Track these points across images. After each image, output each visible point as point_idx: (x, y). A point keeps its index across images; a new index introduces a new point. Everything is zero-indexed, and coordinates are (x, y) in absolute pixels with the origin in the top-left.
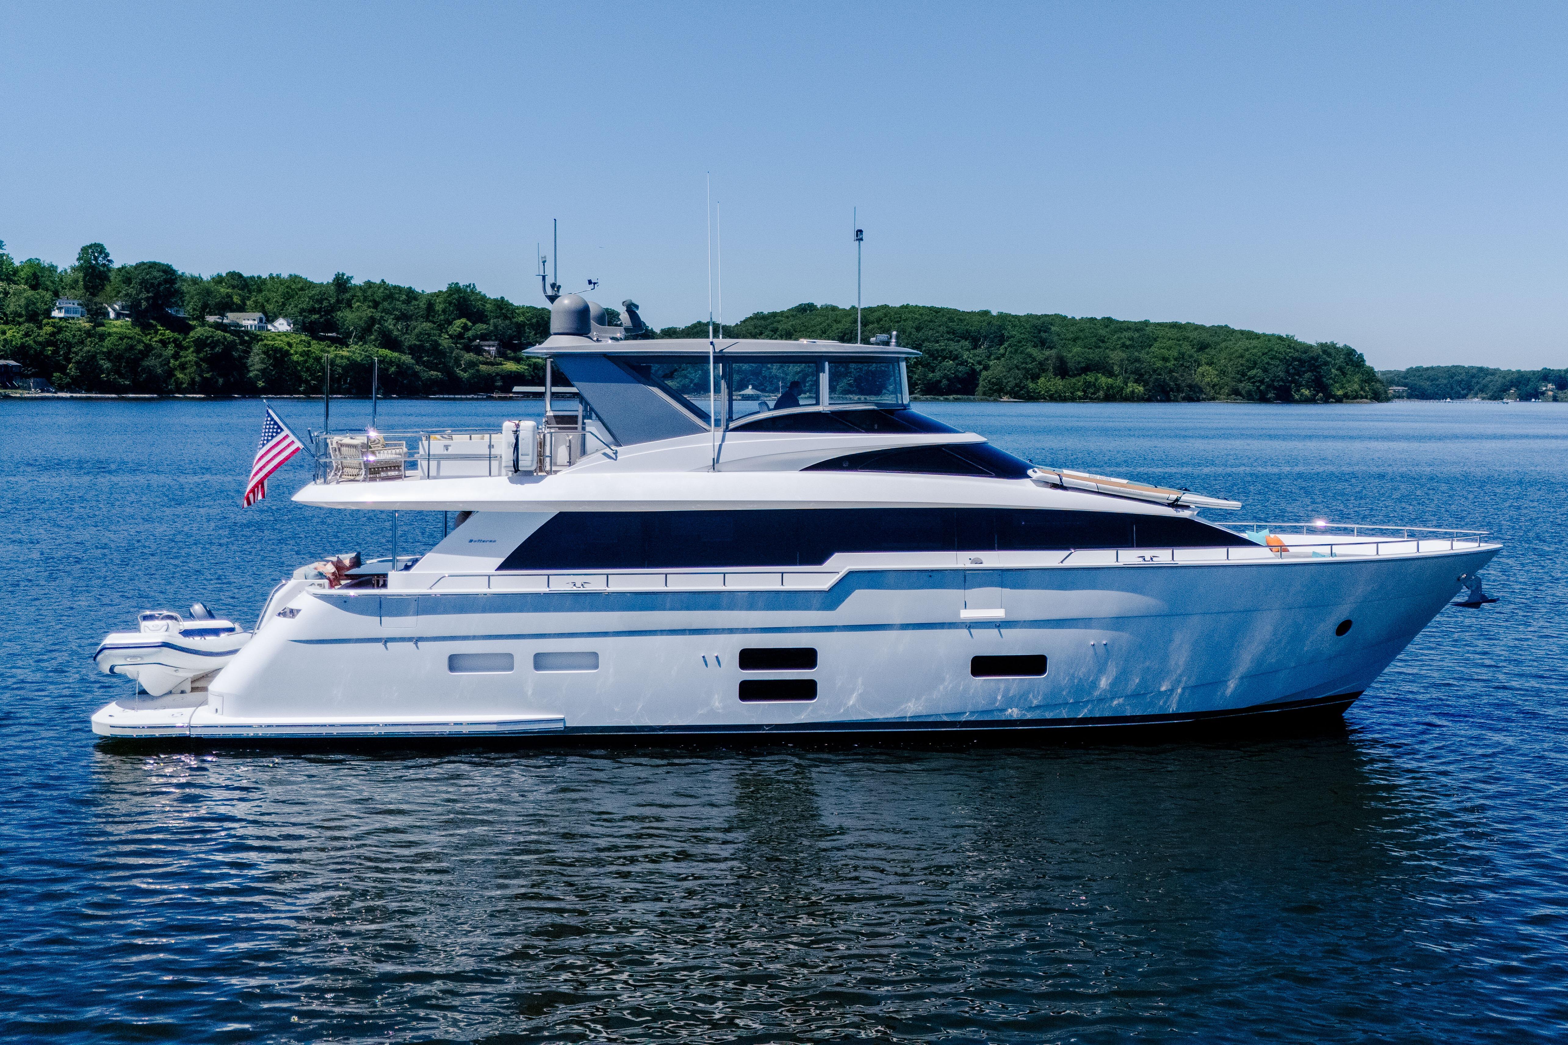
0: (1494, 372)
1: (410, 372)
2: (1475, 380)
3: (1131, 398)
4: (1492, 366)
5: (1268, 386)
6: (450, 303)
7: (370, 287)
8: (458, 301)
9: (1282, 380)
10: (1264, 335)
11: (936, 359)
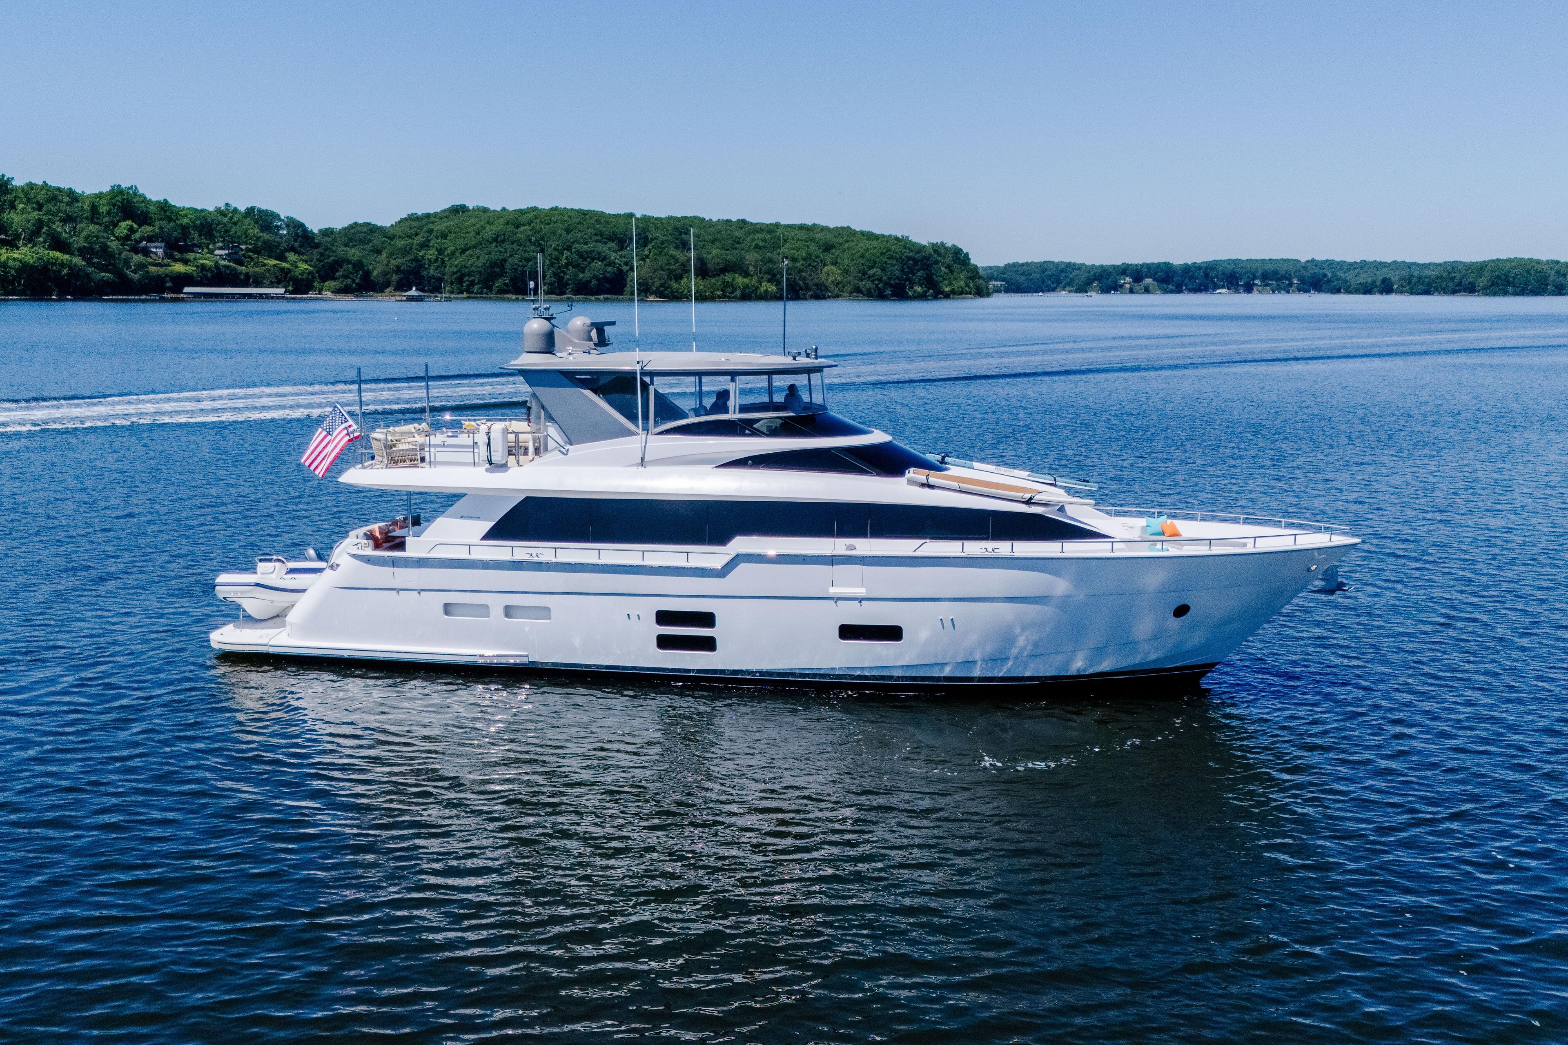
0: (1080, 267)
1: (81, 274)
2: (1063, 275)
3: (766, 297)
4: (1078, 261)
5: (886, 284)
6: (114, 205)
7: (32, 189)
8: (122, 203)
9: (898, 278)
10: (883, 236)
11: (585, 259)
